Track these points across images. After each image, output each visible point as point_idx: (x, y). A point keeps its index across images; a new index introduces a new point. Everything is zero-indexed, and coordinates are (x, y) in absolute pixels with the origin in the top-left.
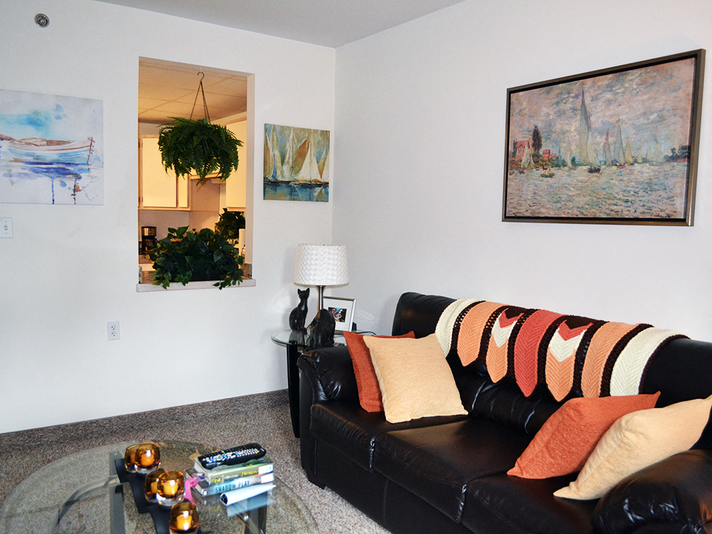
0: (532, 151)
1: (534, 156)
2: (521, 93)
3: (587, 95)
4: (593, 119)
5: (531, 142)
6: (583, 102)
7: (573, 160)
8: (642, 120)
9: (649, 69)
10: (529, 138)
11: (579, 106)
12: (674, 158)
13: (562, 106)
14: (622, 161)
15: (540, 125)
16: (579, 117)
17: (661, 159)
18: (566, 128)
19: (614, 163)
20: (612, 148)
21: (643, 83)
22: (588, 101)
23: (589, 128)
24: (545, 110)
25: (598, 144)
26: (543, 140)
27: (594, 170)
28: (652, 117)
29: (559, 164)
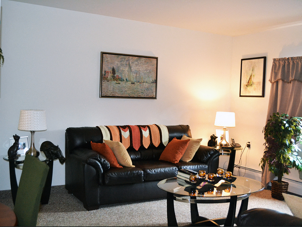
0: (112, 75)
1: (113, 76)
2: (107, 55)
3: (130, 61)
4: (132, 68)
5: (112, 72)
6: (129, 63)
7: (126, 79)
8: (145, 72)
9: (147, 58)
10: (111, 70)
11: (128, 64)
12: (153, 82)
13: (122, 62)
14: (140, 81)
15: (115, 67)
16: (128, 67)
17: (150, 82)
18: (124, 69)
19: (138, 82)
20: (138, 77)
21: (145, 62)
22: (130, 63)
23: (131, 71)
24: (116, 62)
25: (134, 76)
26: (116, 72)
27: (133, 83)
28: (148, 71)
29: (122, 80)
